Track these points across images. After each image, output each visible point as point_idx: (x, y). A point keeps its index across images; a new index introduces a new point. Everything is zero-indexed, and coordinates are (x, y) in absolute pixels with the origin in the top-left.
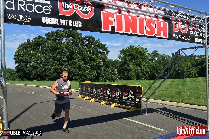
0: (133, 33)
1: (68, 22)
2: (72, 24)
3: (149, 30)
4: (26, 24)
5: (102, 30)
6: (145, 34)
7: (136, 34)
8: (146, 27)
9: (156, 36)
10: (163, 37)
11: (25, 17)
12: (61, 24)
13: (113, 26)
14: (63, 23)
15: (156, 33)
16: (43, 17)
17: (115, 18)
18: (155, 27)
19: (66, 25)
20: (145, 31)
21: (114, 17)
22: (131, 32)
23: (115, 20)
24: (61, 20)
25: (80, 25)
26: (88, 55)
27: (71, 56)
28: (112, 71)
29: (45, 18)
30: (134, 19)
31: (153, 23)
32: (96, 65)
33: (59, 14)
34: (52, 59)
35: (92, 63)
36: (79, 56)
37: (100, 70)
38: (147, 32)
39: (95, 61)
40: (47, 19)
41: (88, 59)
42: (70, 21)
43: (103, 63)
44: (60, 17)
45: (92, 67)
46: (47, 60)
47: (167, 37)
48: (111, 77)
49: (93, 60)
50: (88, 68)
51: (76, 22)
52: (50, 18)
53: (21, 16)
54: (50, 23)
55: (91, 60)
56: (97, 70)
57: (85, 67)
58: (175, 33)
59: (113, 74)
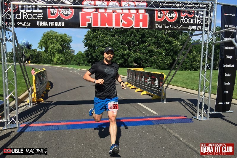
0: (108, 27)
1: (54, 23)
2: (57, 25)
3: (126, 23)
4: (28, 27)
5: (80, 26)
6: (121, 26)
7: (112, 27)
8: (122, 20)
9: (134, 27)
10: (142, 27)
11: (27, 23)
12: (50, 25)
13: (90, 22)
14: (50, 24)
15: (134, 24)
16: (37, 22)
17: (92, 16)
18: (133, 19)
19: (53, 25)
20: (121, 24)
21: (90, 15)
22: (107, 26)
23: (91, 18)
24: (49, 22)
25: (63, 25)
26: (163, 37)
27: (142, 40)
28: (194, 57)
29: (39, 22)
30: (110, 15)
31: (131, 16)
32: (172, 50)
33: (48, 18)
34: (120, 43)
35: (167, 47)
36: (152, 39)
37: (177, 56)
38: (123, 24)
39: (171, 45)
40: (40, 23)
41: (162, 42)
42: (55, 22)
43: (181, 46)
44: (48, 21)
45: (167, 51)
46: (115, 44)
47: (147, 27)
48: (191, 65)
49: (169, 42)
50: (161, 53)
51: (60, 22)
52: (42, 22)
53: (25, 23)
54: (42, 25)
55: (167, 43)
56: (174, 55)
57: (158, 52)
58: (159, 23)
59: (195, 61)
